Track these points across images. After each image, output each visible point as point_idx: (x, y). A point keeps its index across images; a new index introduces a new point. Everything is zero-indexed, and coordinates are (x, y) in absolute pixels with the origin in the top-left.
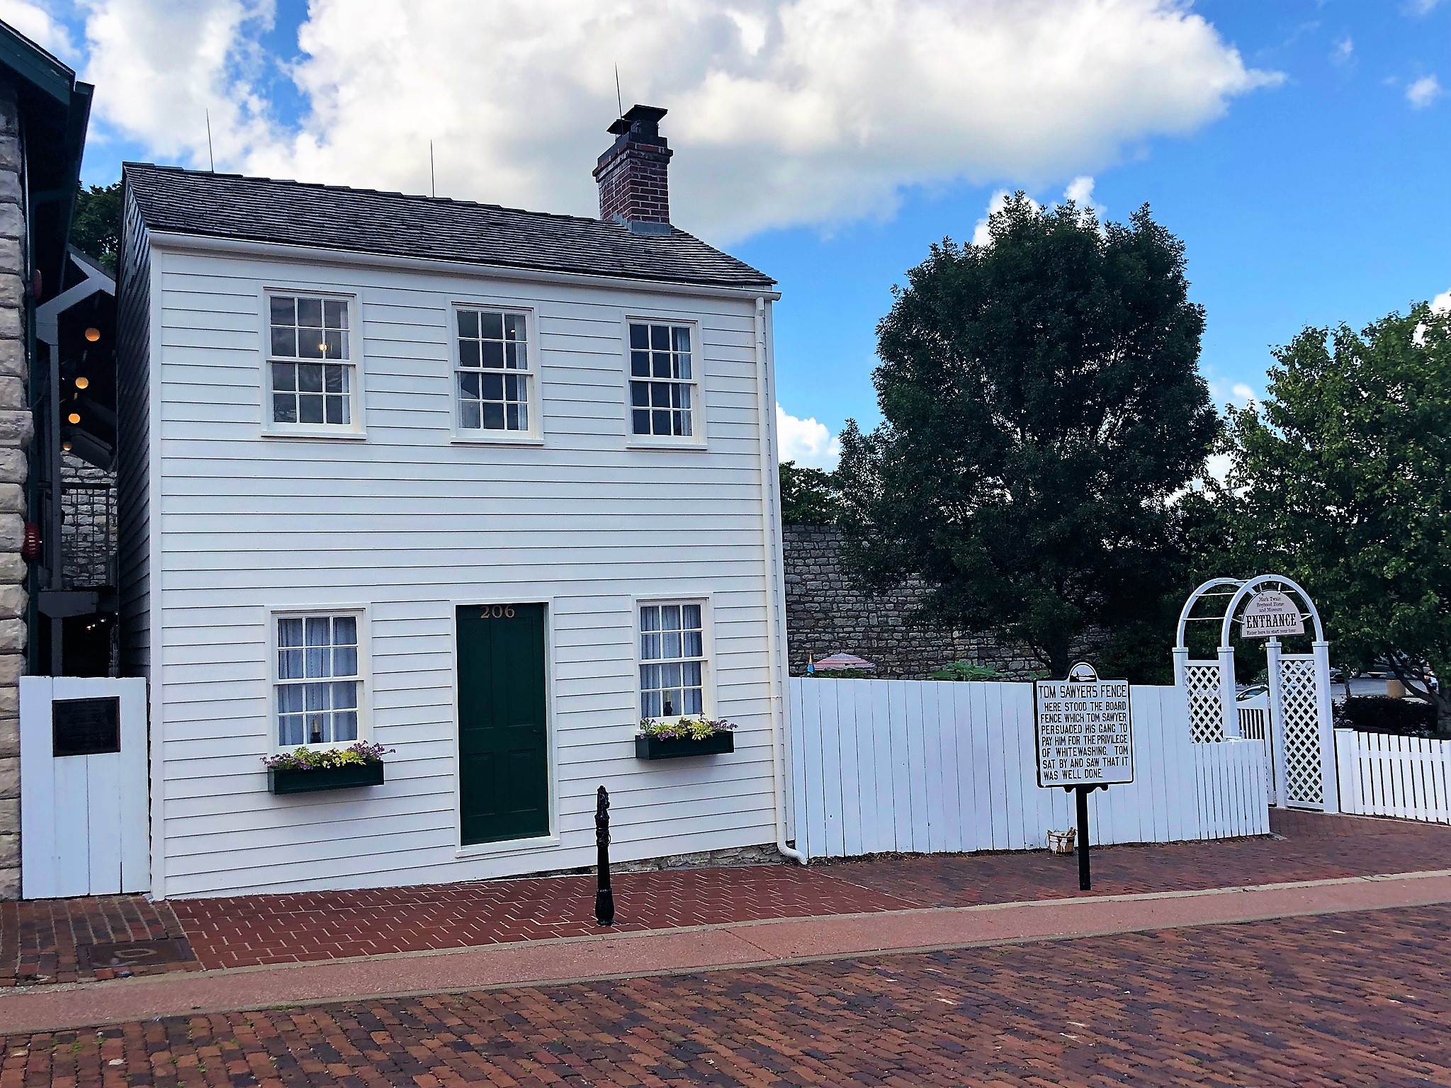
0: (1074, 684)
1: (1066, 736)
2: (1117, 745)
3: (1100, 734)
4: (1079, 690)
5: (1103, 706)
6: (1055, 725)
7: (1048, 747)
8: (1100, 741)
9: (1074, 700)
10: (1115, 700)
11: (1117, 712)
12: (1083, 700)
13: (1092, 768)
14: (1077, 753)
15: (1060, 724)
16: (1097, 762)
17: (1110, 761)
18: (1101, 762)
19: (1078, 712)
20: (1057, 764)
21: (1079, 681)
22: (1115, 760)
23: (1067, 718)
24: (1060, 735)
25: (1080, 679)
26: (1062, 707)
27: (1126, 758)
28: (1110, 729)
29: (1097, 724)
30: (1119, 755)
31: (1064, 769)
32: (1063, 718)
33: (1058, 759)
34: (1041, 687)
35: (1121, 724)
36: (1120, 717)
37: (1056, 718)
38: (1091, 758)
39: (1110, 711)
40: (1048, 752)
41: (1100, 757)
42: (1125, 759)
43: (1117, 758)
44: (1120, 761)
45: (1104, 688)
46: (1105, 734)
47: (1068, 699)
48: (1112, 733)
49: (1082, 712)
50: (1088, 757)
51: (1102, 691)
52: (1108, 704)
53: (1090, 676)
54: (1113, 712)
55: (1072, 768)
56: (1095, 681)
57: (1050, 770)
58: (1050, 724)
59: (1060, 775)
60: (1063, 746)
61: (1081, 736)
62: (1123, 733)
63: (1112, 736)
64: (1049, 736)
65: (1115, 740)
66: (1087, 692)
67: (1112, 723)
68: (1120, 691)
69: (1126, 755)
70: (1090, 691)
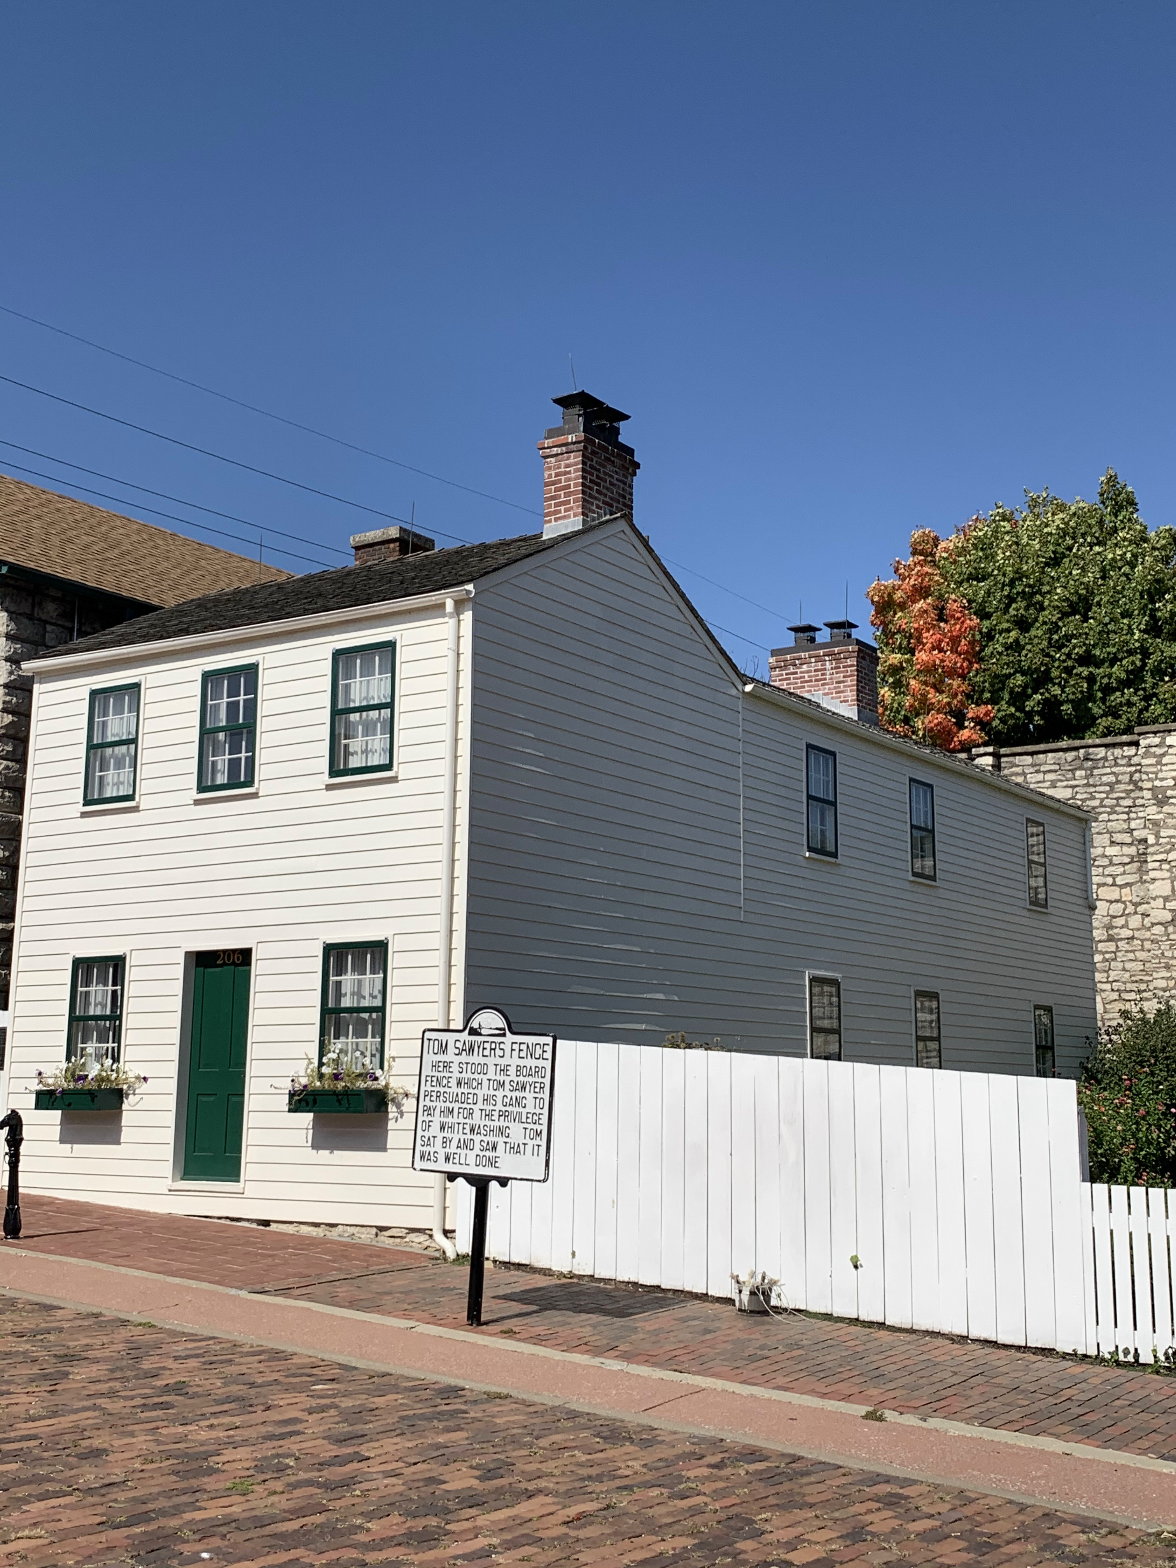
0: (474, 1038)
1: (456, 1106)
2: (526, 1125)
3: (504, 1109)
4: (479, 1047)
5: (512, 1071)
6: (442, 1090)
7: (430, 1118)
8: (502, 1118)
9: (471, 1059)
10: (530, 1062)
11: (531, 1079)
12: (483, 1060)
13: (487, 1153)
14: (467, 1131)
15: (448, 1090)
16: (494, 1148)
17: (514, 1148)
18: (501, 1147)
19: (476, 1076)
20: (439, 1141)
21: (480, 1034)
22: (522, 1147)
23: (459, 1083)
24: (448, 1104)
25: (483, 1032)
26: (455, 1068)
27: (539, 1146)
28: (518, 1102)
29: (500, 1094)
30: (527, 1141)
31: (447, 1150)
32: (453, 1083)
33: (440, 1135)
34: (429, 1040)
35: (536, 1098)
36: (535, 1087)
37: (445, 1081)
38: (486, 1139)
39: (521, 1079)
40: (429, 1126)
41: (501, 1140)
42: (537, 1148)
43: (525, 1144)
44: (529, 1148)
45: (515, 1047)
46: (509, 1109)
47: (464, 1058)
48: (521, 1109)
49: (481, 1076)
50: (483, 1138)
51: (512, 1050)
52: (519, 1069)
53: (497, 1029)
54: (526, 1079)
55: (459, 1151)
56: (504, 1035)
57: (428, 1149)
58: (436, 1090)
59: (441, 1156)
60: (450, 1120)
61: (476, 1108)
62: (538, 1111)
63: (520, 1114)
64: (434, 1104)
65: (524, 1120)
66: (491, 1049)
67: (522, 1094)
68: (539, 1051)
69: (538, 1142)
70: (494, 1049)
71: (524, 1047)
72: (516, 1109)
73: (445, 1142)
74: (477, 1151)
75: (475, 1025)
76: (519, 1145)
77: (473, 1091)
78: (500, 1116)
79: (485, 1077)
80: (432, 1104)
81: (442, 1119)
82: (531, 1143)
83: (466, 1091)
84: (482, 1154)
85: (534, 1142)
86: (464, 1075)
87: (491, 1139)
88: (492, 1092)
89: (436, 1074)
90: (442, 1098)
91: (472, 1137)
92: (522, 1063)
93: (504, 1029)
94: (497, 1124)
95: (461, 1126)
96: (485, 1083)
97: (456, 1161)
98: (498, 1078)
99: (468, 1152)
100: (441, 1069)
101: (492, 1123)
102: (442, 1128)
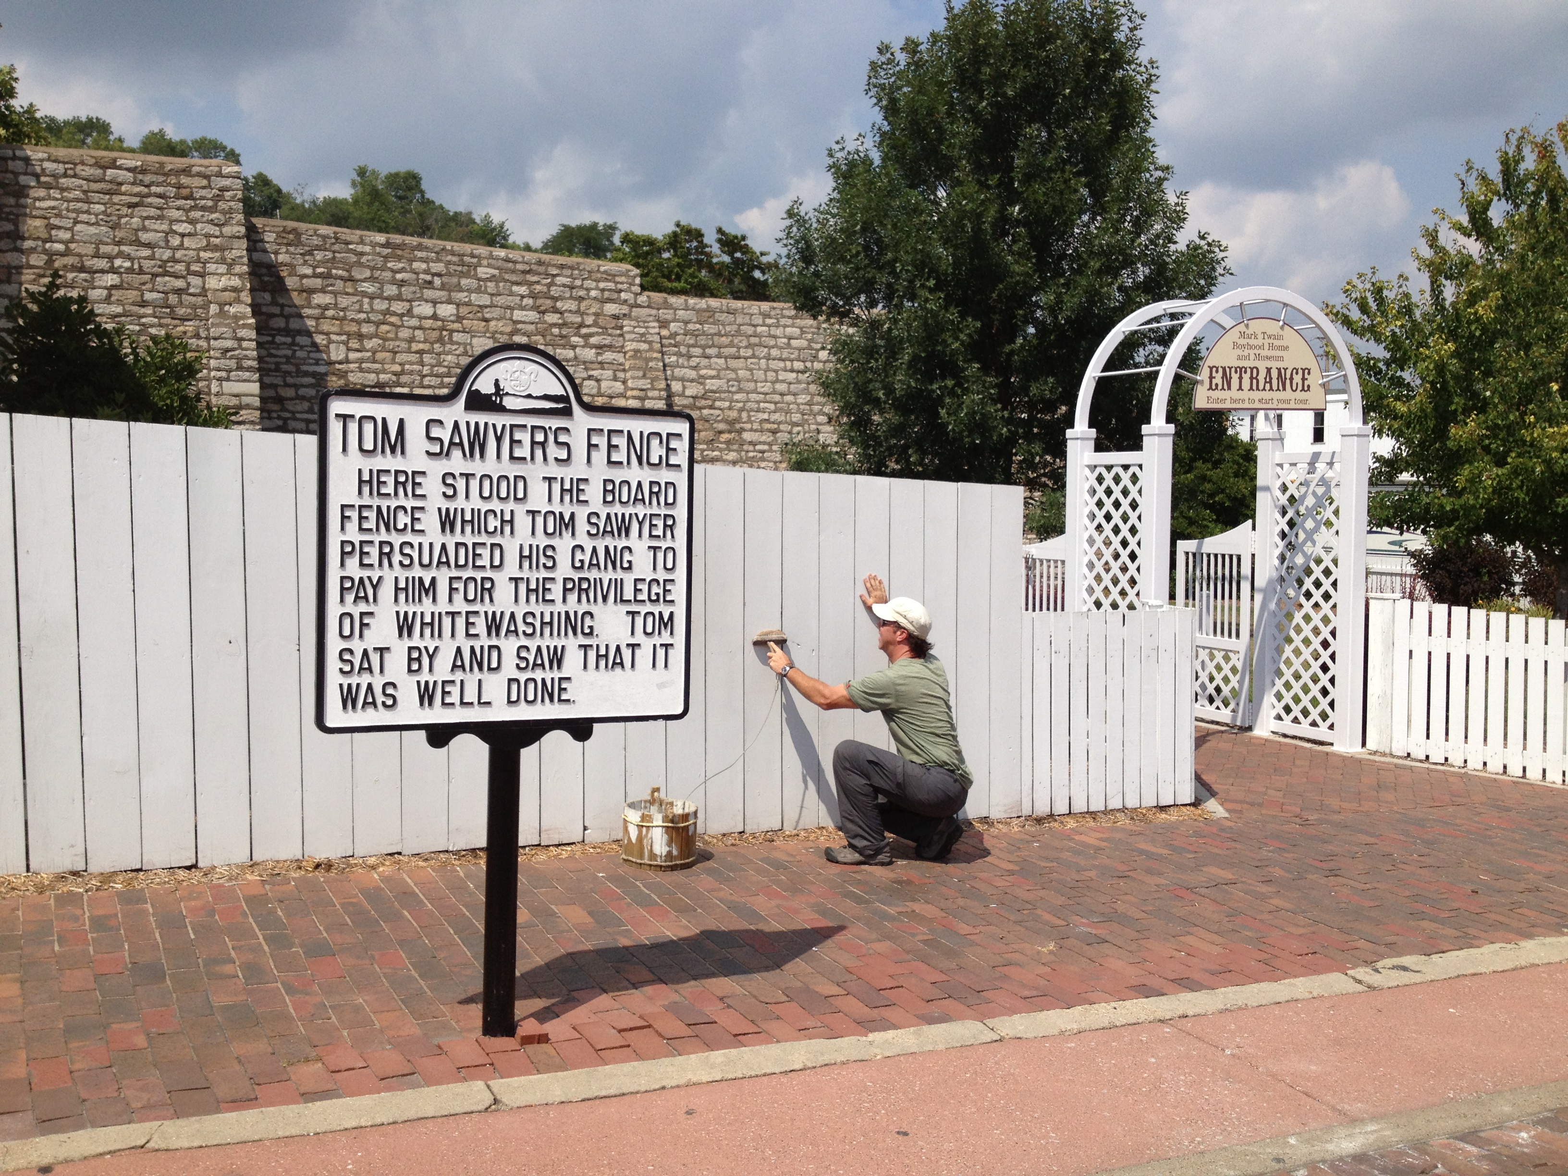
0: (481, 418)
1: (443, 577)
2: (634, 608)
3: (576, 576)
4: (499, 439)
5: (594, 493)
6: (397, 540)
7: (363, 607)
8: (573, 597)
9: (477, 467)
10: (636, 474)
11: (641, 511)
12: (512, 470)
13: (538, 675)
14: (480, 627)
15: (415, 540)
16: (557, 659)
17: (606, 656)
18: (572, 657)
19: (496, 505)
20: (397, 663)
21: (501, 409)
22: (627, 654)
23: (447, 522)
24: (417, 572)
25: (508, 402)
26: (432, 487)
27: (667, 646)
28: (613, 559)
29: (564, 545)
30: (640, 638)
31: (424, 676)
32: (430, 522)
33: (399, 650)
34: (345, 418)
35: (655, 549)
36: (652, 526)
37: (403, 520)
38: (533, 644)
39: (617, 509)
40: (363, 625)
41: (572, 644)
42: (661, 652)
43: (633, 647)
44: (644, 655)
45: (601, 441)
46: (593, 574)
47: (457, 463)
48: (620, 574)
49: (511, 505)
50: (524, 641)
51: (591, 446)
52: (610, 489)
53: (546, 397)
54: (629, 510)
55: (458, 676)
56: (567, 412)
57: (365, 680)
58: (377, 539)
59: (408, 693)
60: (427, 607)
61: (501, 579)
62: (661, 575)
63: (619, 585)
64: (375, 575)
65: (629, 594)
66: (533, 443)
67: (622, 543)
68: (657, 451)
69: (666, 638)
70: (543, 445)
71: (621, 442)
72: (607, 576)
73: (414, 660)
74: (509, 668)
75: (484, 385)
76: (618, 648)
77: (489, 541)
78: (565, 590)
79: (520, 510)
80: (365, 573)
81: (403, 608)
82: (647, 644)
83: (469, 539)
84: (523, 677)
85: (657, 640)
86: (460, 502)
87: (548, 642)
88: (542, 541)
89: (376, 502)
90: (397, 558)
91: (494, 642)
92: (618, 475)
93: (564, 399)
94: (559, 607)
95: (461, 622)
96: (523, 523)
97: (455, 698)
98: (557, 508)
99: (486, 676)
100: (389, 489)
101: (547, 609)
102: (405, 627)
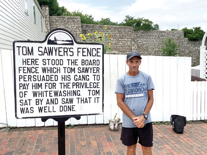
0: (51, 46)
1: (43, 83)
2: (90, 89)
3: (75, 82)
4: (56, 51)
5: (79, 63)
6: (32, 75)
7: (25, 90)
8: (75, 87)
9: (51, 57)
10: (90, 58)
11: (91, 66)
12: (59, 58)
13: (67, 105)
14: (53, 94)
15: (37, 74)
16: (71, 101)
17: (83, 100)
18: (75, 101)
19: (55, 66)
22: (88, 99)
23: (44, 70)
24: (37, 82)
25: (58, 42)
26: (40, 62)
27: (98, 98)
28: (84, 78)
29: (72, 75)
30: (91, 96)
31: (40, 106)
32: (40, 70)
33: (34, 100)
34: (19, 47)
36: (94, 70)
37: (33, 70)
38: (66, 98)
39: (85, 66)
40: (25, 94)
43: (90, 98)
44: (92, 100)
45: (80, 50)
46: (80, 81)
47: (46, 56)
48: (86, 81)
49: (59, 66)
50: (63, 97)
51: (78, 52)
52: (83, 62)
53: (67, 41)
54: (88, 66)
55: (48, 105)
56: (72, 44)
57: (26, 106)
58: (27, 74)
59: (36, 109)
60: (40, 90)
61: (57, 83)
62: (96, 81)
63: (86, 84)
65: (88, 86)
67: (86, 74)
68: (95, 52)
69: (98, 96)
71: (85, 50)
72: (83, 82)
73: (37, 102)
74: (60, 103)
75: (52, 38)
76: (86, 98)
77: (54, 74)
78: (73, 85)
79: (62, 67)
80: (25, 82)
81: (34, 90)
82: (93, 97)
83: (49, 74)
84: (63, 105)
85: (95, 96)
86: (47, 66)
87: (69, 97)
88: (67, 74)
89: (27, 66)
90: (32, 79)
91: (56, 97)
92: (85, 58)
94: (72, 89)
95: (48, 93)
96: (62, 70)
97: (47, 110)
98: (70, 66)
99: (54, 105)
100: (30, 63)
101: (69, 90)
102: (35, 94)
